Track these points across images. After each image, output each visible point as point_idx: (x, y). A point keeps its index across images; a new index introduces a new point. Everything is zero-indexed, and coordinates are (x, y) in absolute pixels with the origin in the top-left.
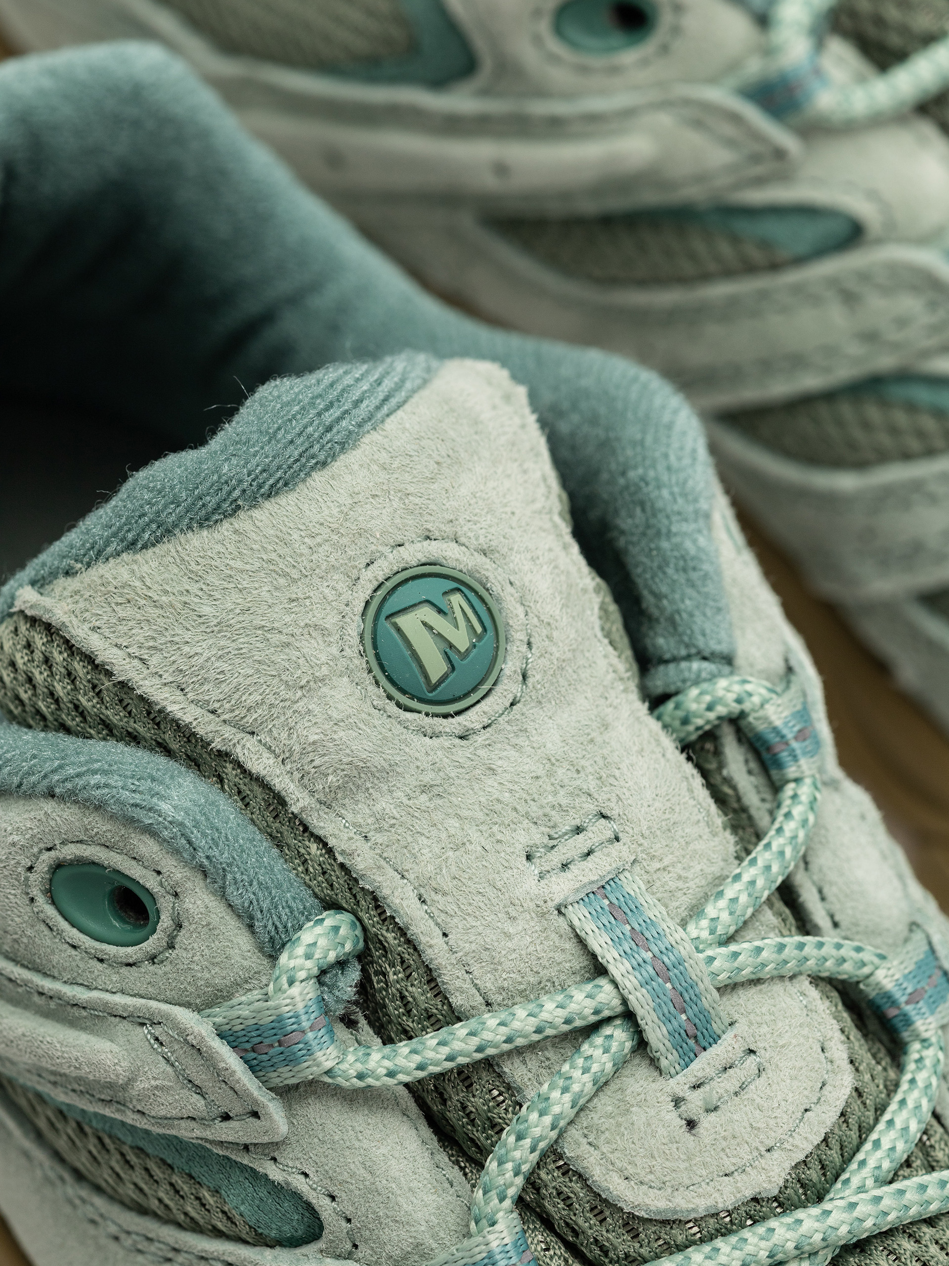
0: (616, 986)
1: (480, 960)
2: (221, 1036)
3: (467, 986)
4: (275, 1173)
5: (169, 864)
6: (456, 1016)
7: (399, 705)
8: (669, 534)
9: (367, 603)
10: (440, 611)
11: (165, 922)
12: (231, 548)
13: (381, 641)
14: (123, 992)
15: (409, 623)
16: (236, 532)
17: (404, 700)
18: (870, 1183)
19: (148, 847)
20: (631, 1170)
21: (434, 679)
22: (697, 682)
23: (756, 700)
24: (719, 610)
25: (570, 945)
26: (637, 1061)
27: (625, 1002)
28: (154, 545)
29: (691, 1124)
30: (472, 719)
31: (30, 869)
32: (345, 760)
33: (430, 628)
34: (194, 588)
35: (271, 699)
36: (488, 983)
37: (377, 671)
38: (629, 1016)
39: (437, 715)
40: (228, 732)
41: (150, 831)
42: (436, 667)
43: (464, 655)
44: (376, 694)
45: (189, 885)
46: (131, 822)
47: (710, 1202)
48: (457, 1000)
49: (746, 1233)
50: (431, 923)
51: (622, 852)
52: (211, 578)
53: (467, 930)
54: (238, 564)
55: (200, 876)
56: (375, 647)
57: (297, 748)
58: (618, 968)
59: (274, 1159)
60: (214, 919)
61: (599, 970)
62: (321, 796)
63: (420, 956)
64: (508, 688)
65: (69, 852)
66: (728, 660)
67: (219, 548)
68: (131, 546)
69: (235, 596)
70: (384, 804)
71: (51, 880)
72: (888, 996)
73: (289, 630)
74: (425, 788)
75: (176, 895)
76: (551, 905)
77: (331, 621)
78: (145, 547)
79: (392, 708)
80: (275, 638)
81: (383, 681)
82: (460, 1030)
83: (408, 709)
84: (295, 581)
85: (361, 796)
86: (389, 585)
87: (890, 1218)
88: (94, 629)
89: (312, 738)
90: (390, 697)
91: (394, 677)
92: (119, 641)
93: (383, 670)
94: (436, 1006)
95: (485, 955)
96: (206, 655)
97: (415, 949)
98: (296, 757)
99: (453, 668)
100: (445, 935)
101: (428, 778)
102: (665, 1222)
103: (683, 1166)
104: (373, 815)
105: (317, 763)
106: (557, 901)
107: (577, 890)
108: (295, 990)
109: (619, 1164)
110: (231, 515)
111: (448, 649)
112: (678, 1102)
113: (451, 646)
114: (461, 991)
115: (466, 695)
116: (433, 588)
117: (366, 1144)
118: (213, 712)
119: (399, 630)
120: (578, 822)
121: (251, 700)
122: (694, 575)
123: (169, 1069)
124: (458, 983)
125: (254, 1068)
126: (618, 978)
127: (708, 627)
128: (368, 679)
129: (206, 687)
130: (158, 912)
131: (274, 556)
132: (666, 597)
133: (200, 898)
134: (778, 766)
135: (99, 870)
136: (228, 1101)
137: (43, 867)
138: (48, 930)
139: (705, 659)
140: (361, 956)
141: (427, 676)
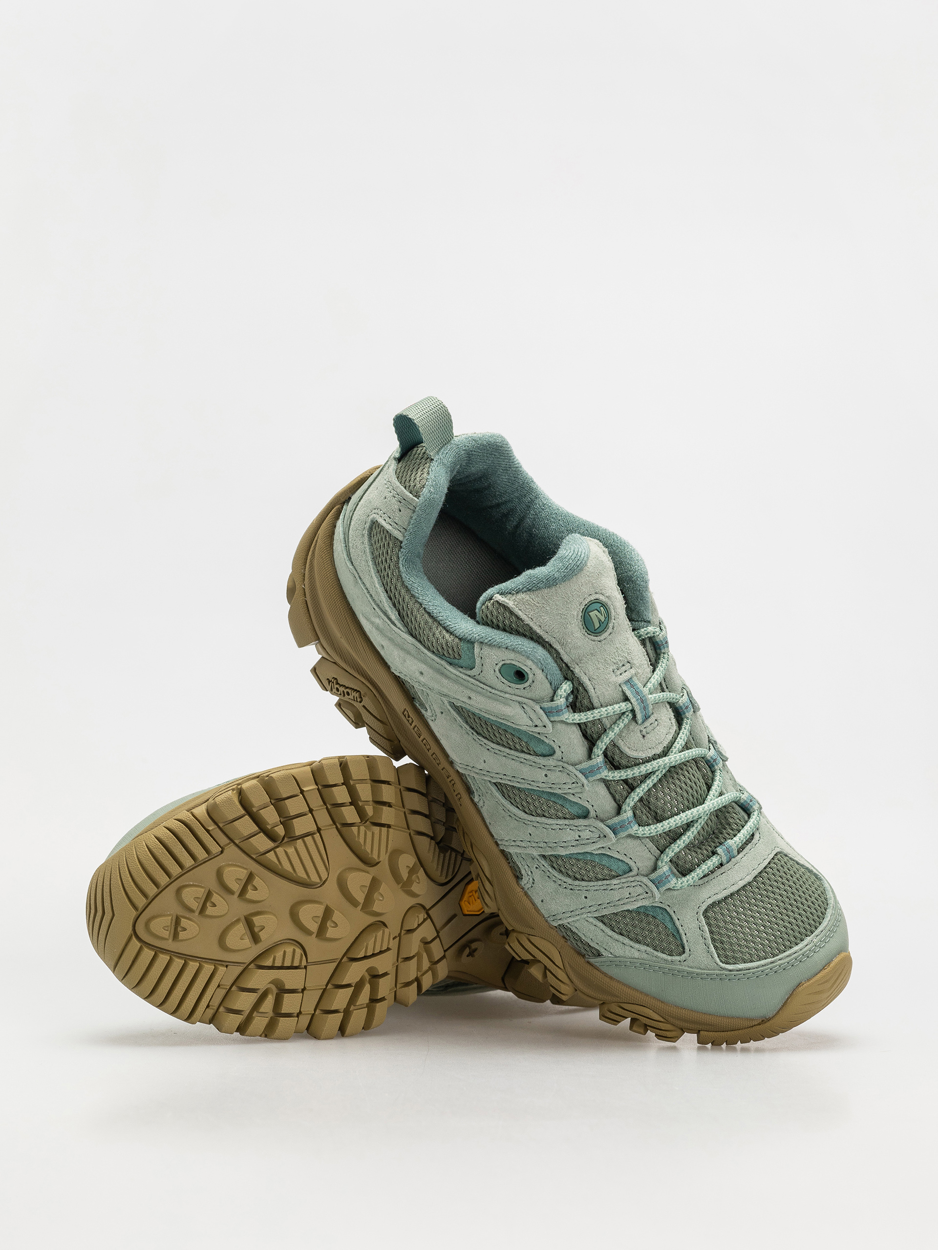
0: (632, 704)
1: (601, 696)
2: (541, 708)
3: (598, 701)
4: (546, 740)
5: (533, 667)
6: (594, 708)
7: (588, 633)
9: (583, 609)
10: (599, 612)
11: (530, 681)
13: (585, 618)
14: (515, 695)
15: (592, 614)
17: (589, 632)
18: (677, 752)
19: (529, 663)
20: (629, 747)
21: (596, 628)
22: (643, 628)
23: (658, 633)
25: (621, 693)
26: (632, 723)
27: (633, 707)
28: (537, 592)
29: (643, 737)
30: (602, 637)
31: (497, 664)
33: (597, 616)
36: (602, 701)
37: (584, 625)
38: (633, 711)
39: (595, 636)
41: (529, 659)
42: (597, 625)
43: (603, 623)
44: (584, 631)
45: (538, 672)
46: (525, 657)
47: (645, 755)
48: (595, 704)
49: (653, 762)
50: (592, 686)
51: (633, 671)
52: (550, 601)
53: (599, 688)
54: (556, 598)
55: (542, 671)
56: (584, 620)
58: (633, 700)
59: (546, 737)
60: (543, 680)
61: (626, 699)
62: (568, 654)
63: (588, 694)
64: (610, 630)
66: (651, 621)
67: (551, 593)
68: (529, 590)
69: (555, 605)
70: (582, 657)
71: (501, 668)
72: (681, 707)
73: (567, 614)
75: (534, 674)
76: (617, 683)
77: (576, 612)
78: (533, 591)
79: (586, 634)
80: (563, 616)
81: (585, 628)
82: (596, 711)
83: (589, 634)
84: (568, 603)
86: (588, 605)
87: (678, 762)
89: (569, 640)
90: (586, 632)
91: (587, 627)
92: (526, 614)
94: (590, 706)
95: (602, 694)
96: (547, 619)
97: (587, 691)
98: (565, 644)
99: (600, 625)
100: (594, 689)
101: (592, 650)
102: (635, 759)
103: (641, 746)
104: (580, 660)
105: (569, 645)
107: (624, 680)
108: (561, 700)
109: (627, 745)
110: (555, 586)
111: (600, 621)
112: (641, 731)
113: (601, 620)
114: (596, 702)
115: (601, 632)
116: (597, 606)
117: (569, 735)
118: (547, 632)
119: (590, 616)
120: (623, 664)
122: (644, 601)
123: (525, 713)
124: (596, 700)
125: (547, 716)
126: (633, 702)
127: (647, 614)
128: (582, 627)
129: (546, 627)
130: (528, 678)
131: (564, 596)
133: (540, 675)
134: (660, 649)
135: (515, 666)
136: (538, 723)
137: (500, 664)
138: (497, 679)
139: (645, 622)
140: (574, 692)
141: (594, 627)
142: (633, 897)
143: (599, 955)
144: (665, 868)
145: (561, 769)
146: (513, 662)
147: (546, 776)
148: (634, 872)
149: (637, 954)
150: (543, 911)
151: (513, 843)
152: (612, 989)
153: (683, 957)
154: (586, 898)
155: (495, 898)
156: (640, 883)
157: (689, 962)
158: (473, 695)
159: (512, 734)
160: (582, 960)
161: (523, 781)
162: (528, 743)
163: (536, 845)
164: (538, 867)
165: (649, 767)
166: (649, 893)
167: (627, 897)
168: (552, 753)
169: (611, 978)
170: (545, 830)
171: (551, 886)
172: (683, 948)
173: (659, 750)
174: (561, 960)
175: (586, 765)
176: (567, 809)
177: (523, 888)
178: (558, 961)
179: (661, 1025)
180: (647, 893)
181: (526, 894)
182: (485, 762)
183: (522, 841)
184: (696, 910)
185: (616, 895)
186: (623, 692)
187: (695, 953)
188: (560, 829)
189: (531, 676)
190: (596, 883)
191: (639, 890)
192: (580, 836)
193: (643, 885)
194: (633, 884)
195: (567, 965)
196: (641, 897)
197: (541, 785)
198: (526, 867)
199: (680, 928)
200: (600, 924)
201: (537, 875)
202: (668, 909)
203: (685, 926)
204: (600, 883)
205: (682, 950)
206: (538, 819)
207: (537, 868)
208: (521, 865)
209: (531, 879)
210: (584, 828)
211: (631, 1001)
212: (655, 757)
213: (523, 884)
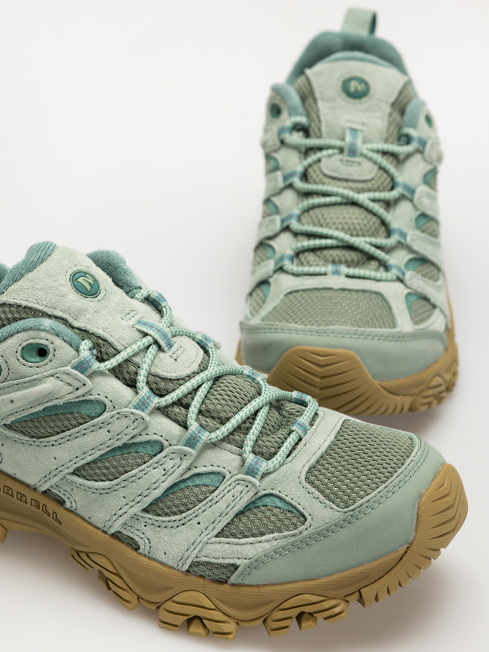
0: (151, 336)
1: (121, 339)
2: (72, 369)
3: (120, 344)
4: (92, 397)
5: (49, 336)
6: (119, 352)
7: (84, 297)
8: (119, 267)
9: (70, 279)
10: (86, 278)
11: (51, 350)
12: (38, 274)
14: (45, 372)
15: (80, 280)
16: (38, 271)
19: (43, 334)
20: (167, 371)
21: (89, 290)
22: (137, 293)
23: (153, 295)
24: (135, 279)
25: (138, 333)
26: (159, 352)
27: (154, 338)
28: (20, 279)
29: (176, 360)
30: (99, 298)
31: (16, 352)
32: (78, 308)
33: (85, 281)
34: (33, 284)
35: (58, 300)
36: (123, 343)
38: (156, 342)
39: (92, 298)
40: (51, 310)
41: (43, 330)
42: (89, 288)
43: (93, 285)
44: (78, 295)
45: (55, 339)
46: (39, 329)
47: (186, 373)
48: (119, 348)
49: (195, 378)
50: (108, 334)
51: (139, 315)
52: (36, 281)
53: (116, 334)
54: (41, 277)
55: (57, 337)
56: (75, 286)
57: (67, 309)
58: (150, 333)
59: (91, 395)
60: (63, 345)
61: (145, 335)
62: (74, 318)
63: (108, 342)
64: (103, 292)
65: (25, 344)
66: (140, 288)
67: (35, 275)
68: (15, 281)
69: (42, 283)
70: (88, 316)
71: (22, 353)
73: (57, 286)
74: (95, 312)
75: (52, 343)
76: (131, 326)
77: (64, 283)
78: (18, 280)
79: (82, 297)
80: (54, 289)
81: (79, 293)
82: (122, 353)
83: (86, 298)
84: (53, 277)
85: (83, 316)
86: (73, 274)
88: (14, 299)
89: (69, 306)
90: (81, 295)
91: (81, 291)
92: (21, 299)
93: (78, 291)
94: (114, 351)
95: (121, 338)
96: (41, 295)
98: (67, 310)
99: (92, 287)
100: (111, 336)
101: (95, 309)
102: (178, 380)
103: (177, 368)
104: (87, 319)
105: (72, 310)
106: (132, 324)
107: (135, 322)
108: (87, 355)
109: (165, 370)
110: (36, 268)
112: (171, 357)
113: (90, 283)
114: (118, 346)
115: (96, 294)
116: (82, 274)
117: (110, 383)
118: (46, 307)
119: (78, 282)
120: (128, 312)
121: (54, 302)
123: (62, 382)
124: (118, 344)
125: (82, 373)
128: (76, 293)
129: (43, 301)
130: (49, 349)
131: (47, 273)
132: (123, 280)
133: (58, 342)
134: (160, 305)
135: (33, 345)
136: (77, 384)
137: (19, 350)
138: (24, 366)
139: (136, 289)
140: (96, 346)
141: (87, 290)
142: (237, 497)
143: (236, 567)
144: (250, 458)
145: (118, 416)
146: (30, 341)
147: (109, 431)
148: (228, 476)
149: (267, 546)
150: (170, 563)
151: (115, 517)
152: (264, 596)
153: (307, 524)
154: (199, 523)
155: (131, 589)
156: (237, 482)
157: (315, 524)
158: (13, 396)
159: (63, 413)
160: (226, 587)
161: (93, 451)
162: (80, 412)
163: (134, 503)
164: (145, 524)
165: (193, 382)
166: (249, 485)
167: (233, 500)
168: (104, 408)
169: (258, 586)
170: (133, 483)
171: (165, 534)
172: (304, 516)
173: (195, 367)
174: (210, 602)
175: (136, 400)
176: (142, 452)
177: (145, 556)
178: (208, 604)
179: (326, 605)
180: (247, 486)
181: (150, 558)
182: (56, 459)
183: (120, 509)
184: (298, 481)
185: (222, 505)
186: (137, 329)
187: (316, 514)
188: (145, 474)
189: (51, 347)
190: (200, 505)
191: (239, 488)
192: (165, 470)
193: (241, 482)
194: (231, 487)
195: (217, 602)
196: (244, 492)
197: (109, 443)
198: (136, 532)
199: (292, 501)
200: (223, 539)
201: (149, 531)
202: (273, 492)
203: (295, 497)
204: (204, 502)
205: (303, 519)
206: (123, 477)
207: (145, 526)
208: (131, 534)
209: (146, 541)
210: (165, 459)
211: (286, 597)
212: (195, 374)
213: (142, 551)
